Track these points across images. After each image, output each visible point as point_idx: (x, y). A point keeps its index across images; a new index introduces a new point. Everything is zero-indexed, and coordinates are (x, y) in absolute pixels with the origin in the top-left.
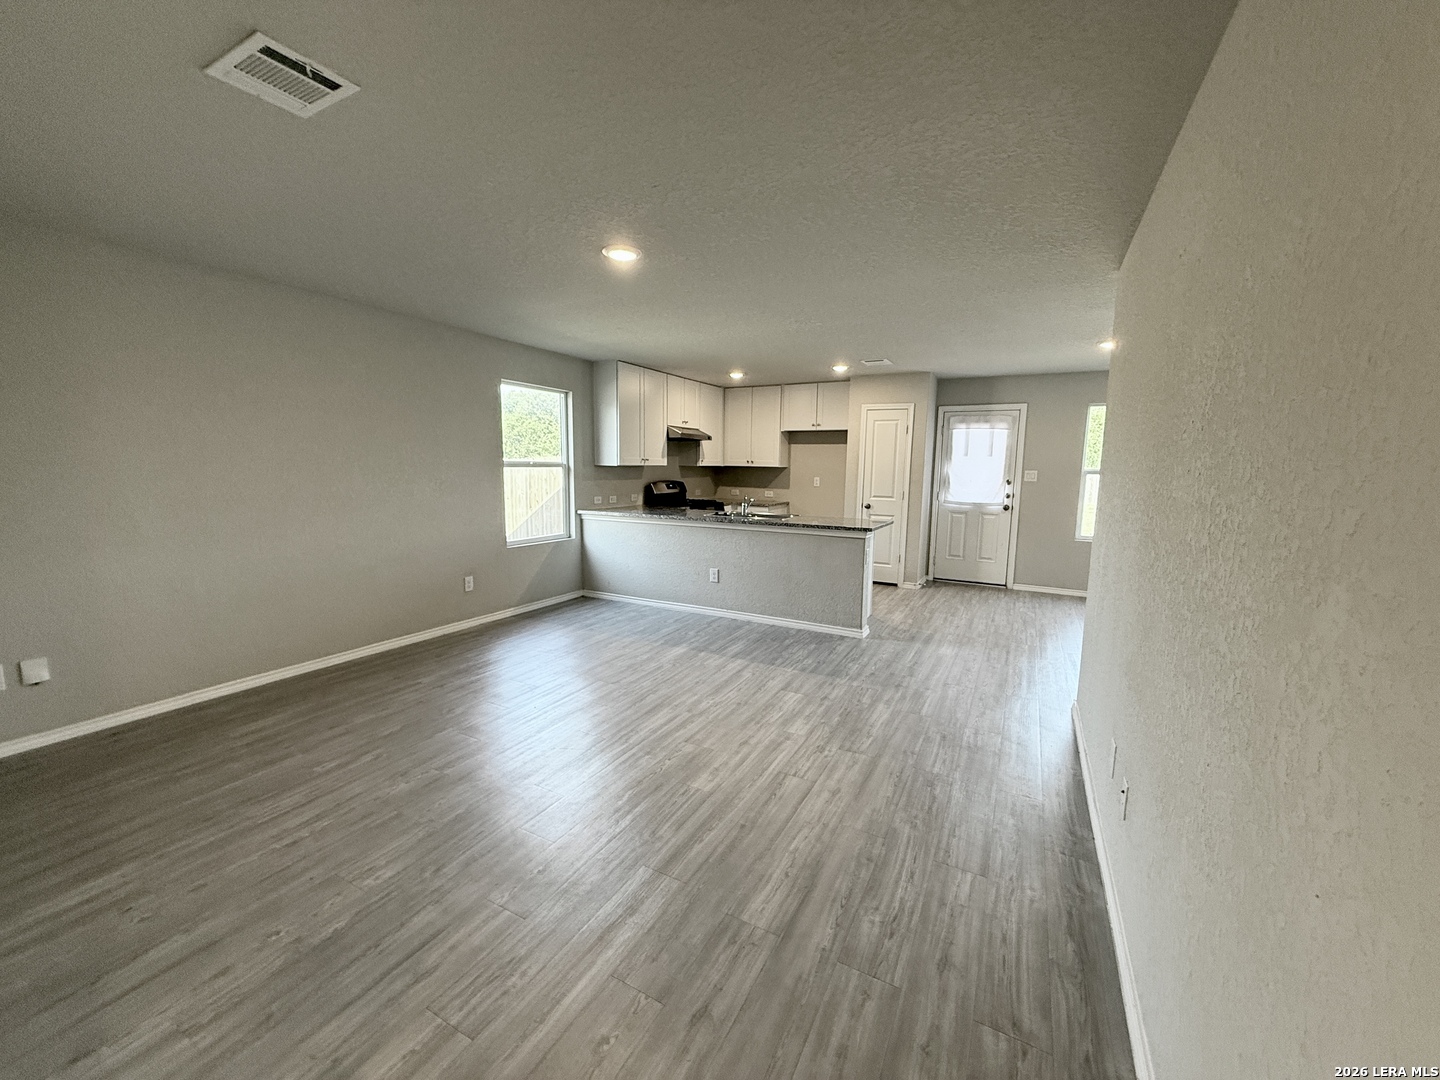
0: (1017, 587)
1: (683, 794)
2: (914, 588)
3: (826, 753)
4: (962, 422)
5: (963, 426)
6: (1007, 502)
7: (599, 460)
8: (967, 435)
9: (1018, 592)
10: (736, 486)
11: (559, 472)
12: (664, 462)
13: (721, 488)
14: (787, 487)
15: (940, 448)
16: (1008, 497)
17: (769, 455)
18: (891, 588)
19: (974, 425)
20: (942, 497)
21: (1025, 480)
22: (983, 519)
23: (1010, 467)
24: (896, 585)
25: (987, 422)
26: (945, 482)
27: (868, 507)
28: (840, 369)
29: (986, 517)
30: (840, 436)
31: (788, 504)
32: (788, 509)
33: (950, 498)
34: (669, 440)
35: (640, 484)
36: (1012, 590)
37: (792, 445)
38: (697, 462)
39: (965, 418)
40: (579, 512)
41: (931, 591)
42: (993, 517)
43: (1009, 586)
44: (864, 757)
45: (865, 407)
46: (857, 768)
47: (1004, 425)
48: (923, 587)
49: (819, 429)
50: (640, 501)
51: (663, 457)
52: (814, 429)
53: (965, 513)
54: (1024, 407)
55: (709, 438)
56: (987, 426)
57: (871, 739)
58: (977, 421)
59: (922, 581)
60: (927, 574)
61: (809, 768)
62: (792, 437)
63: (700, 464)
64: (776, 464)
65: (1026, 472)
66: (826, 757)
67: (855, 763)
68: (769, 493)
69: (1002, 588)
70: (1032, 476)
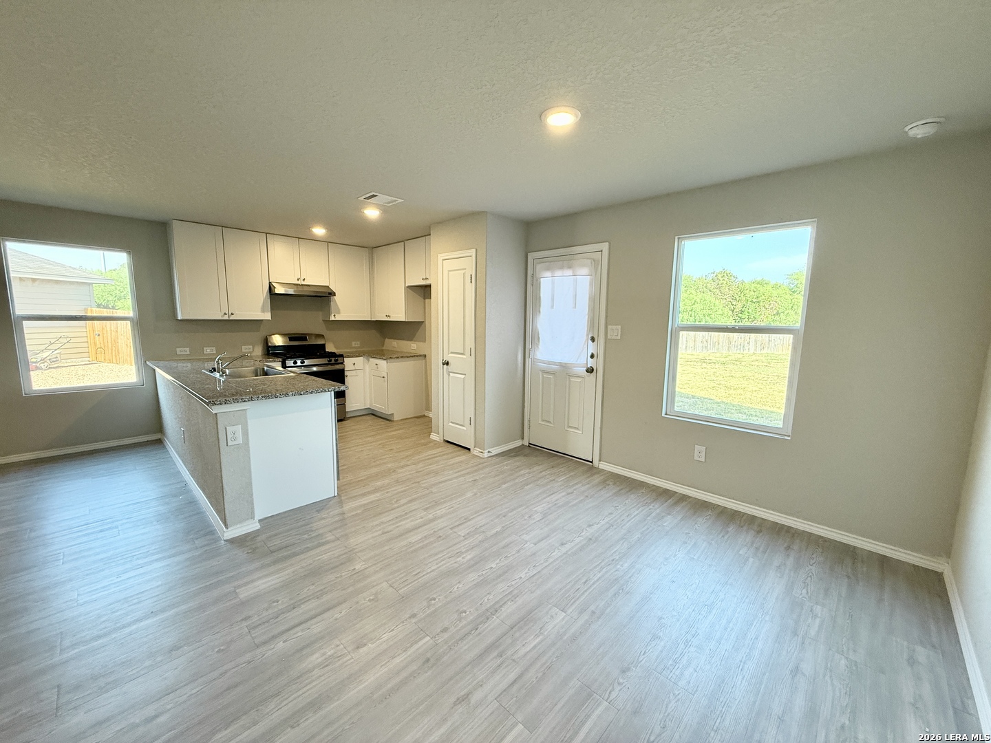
0: (604, 466)
2: (480, 456)
4: (548, 269)
5: (549, 274)
6: (591, 363)
7: (177, 315)
8: (553, 283)
10: (395, 339)
11: (127, 324)
14: (424, 340)
15: (528, 301)
16: (592, 356)
17: (399, 310)
18: (462, 451)
19: (558, 273)
20: (534, 355)
21: (609, 337)
22: (570, 381)
23: (592, 324)
24: (469, 449)
25: (570, 267)
26: (536, 338)
27: (447, 363)
29: (573, 379)
30: (428, 290)
31: (425, 356)
33: (541, 357)
34: (274, 295)
35: (255, 337)
36: (598, 470)
38: (329, 316)
39: (552, 265)
40: (147, 362)
42: (578, 380)
43: (596, 462)
45: (441, 257)
47: (585, 271)
50: (258, 351)
51: (263, 311)
53: (553, 374)
54: (605, 247)
55: (334, 294)
56: (569, 272)
58: (561, 267)
60: (523, 439)
63: (332, 318)
64: (403, 318)
65: (609, 327)
69: (586, 466)
70: (615, 332)
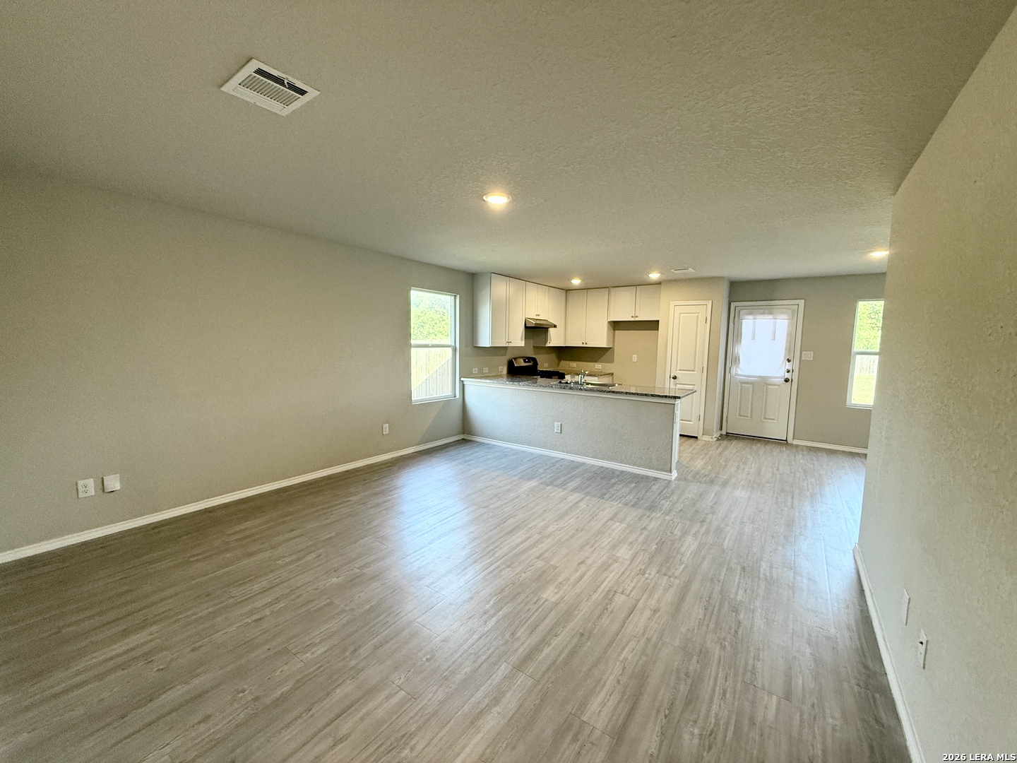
0: (796, 442)
1: (535, 603)
2: (711, 440)
3: (647, 575)
4: (750, 314)
5: (751, 317)
6: (788, 376)
7: (477, 344)
8: (754, 323)
9: (797, 446)
10: (574, 361)
11: (450, 350)
12: (522, 344)
13: (563, 363)
14: (612, 361)
15: (732, 333)
16: (788, 371)
17: (599, 338)
18: (692, 440)
19: (759, 317)
20: (733, 371)
21: (803, 358)
22: (767, 387)
23: (790, 349)
24: (696, 437)
25: (770, 313)
26: (736, 360)
27: (675, 378)
28: (654, 276)
29: (769, 387)
30: (653, 325)
31: (612, 374)
32: (613, 378)
33: (740, 372)
34: (526, 327)
35: (505, 360)
36: (792, 445)
37: (616, 331)
38: (546, 342)
39: (752, 311)
40: (462, 379)
41: (725, 443)
42: (776, 387)
43: (790, 440)
44: (677, 581)
45: (672, 304)
46: (672, 590)
47: (785, 316)
48: (718, 440)
49: (637, 319)
50: (505, 371)
51: (522, 340)
52: (633, 319)
53: (752, 383)
54: (802, 302)
55: (555, 326)
56: (771, 317)
57: (683, 566)
58: (763, 313)
59: (717, 435)
60: (721, 429)
61: (634, 588)
62: (616, 325)
63: (548, 345)
64: (604, 345)
65: (804, 353)
66: (646, 579)
67: (671, 586)
68: (598, 366)
69: (783, 443)
70: (809, 356)
